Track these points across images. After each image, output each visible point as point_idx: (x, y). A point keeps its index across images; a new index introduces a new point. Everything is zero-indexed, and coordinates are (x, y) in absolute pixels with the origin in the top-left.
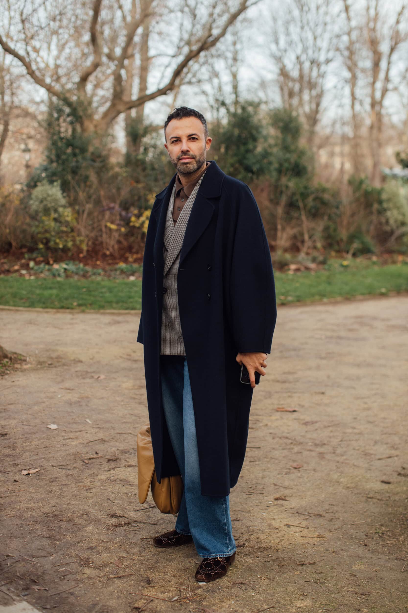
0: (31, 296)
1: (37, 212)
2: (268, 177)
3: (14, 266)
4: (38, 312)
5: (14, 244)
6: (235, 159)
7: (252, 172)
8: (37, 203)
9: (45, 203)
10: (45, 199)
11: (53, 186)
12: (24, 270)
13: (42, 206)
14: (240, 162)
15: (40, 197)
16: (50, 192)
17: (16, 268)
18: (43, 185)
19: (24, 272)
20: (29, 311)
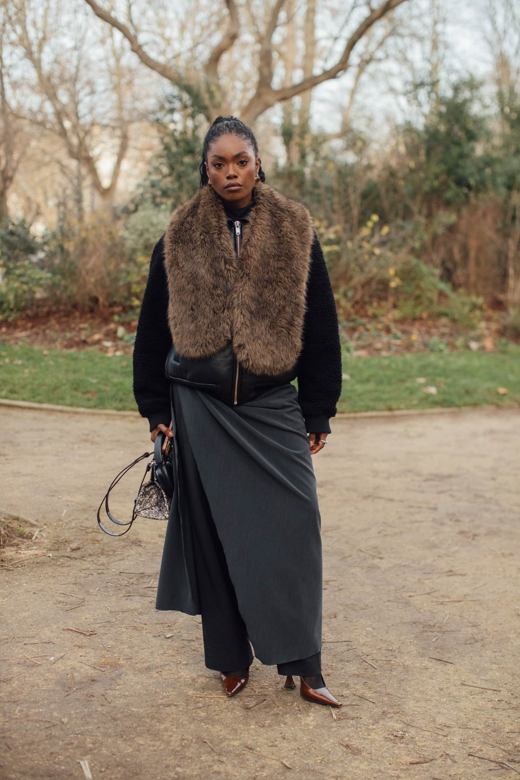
0: (103, 388)
1: (134, 251)
2: (492, 194)
3: (94, 333)
4: (107, 415)
5: (101, 300)
6: (443, 167)
7: (469, 187)
8: (134, 237)
9: (147, 235)
10: (147, 230)
11: (159, 211)
12: (107, 341)
13: (141, 241)
14: (450, 172)
15: (140, 227)
16: (155, 220)
17: (97, 337)
18: (144, 209)
19: (108, 344)
20: (93, 414)
